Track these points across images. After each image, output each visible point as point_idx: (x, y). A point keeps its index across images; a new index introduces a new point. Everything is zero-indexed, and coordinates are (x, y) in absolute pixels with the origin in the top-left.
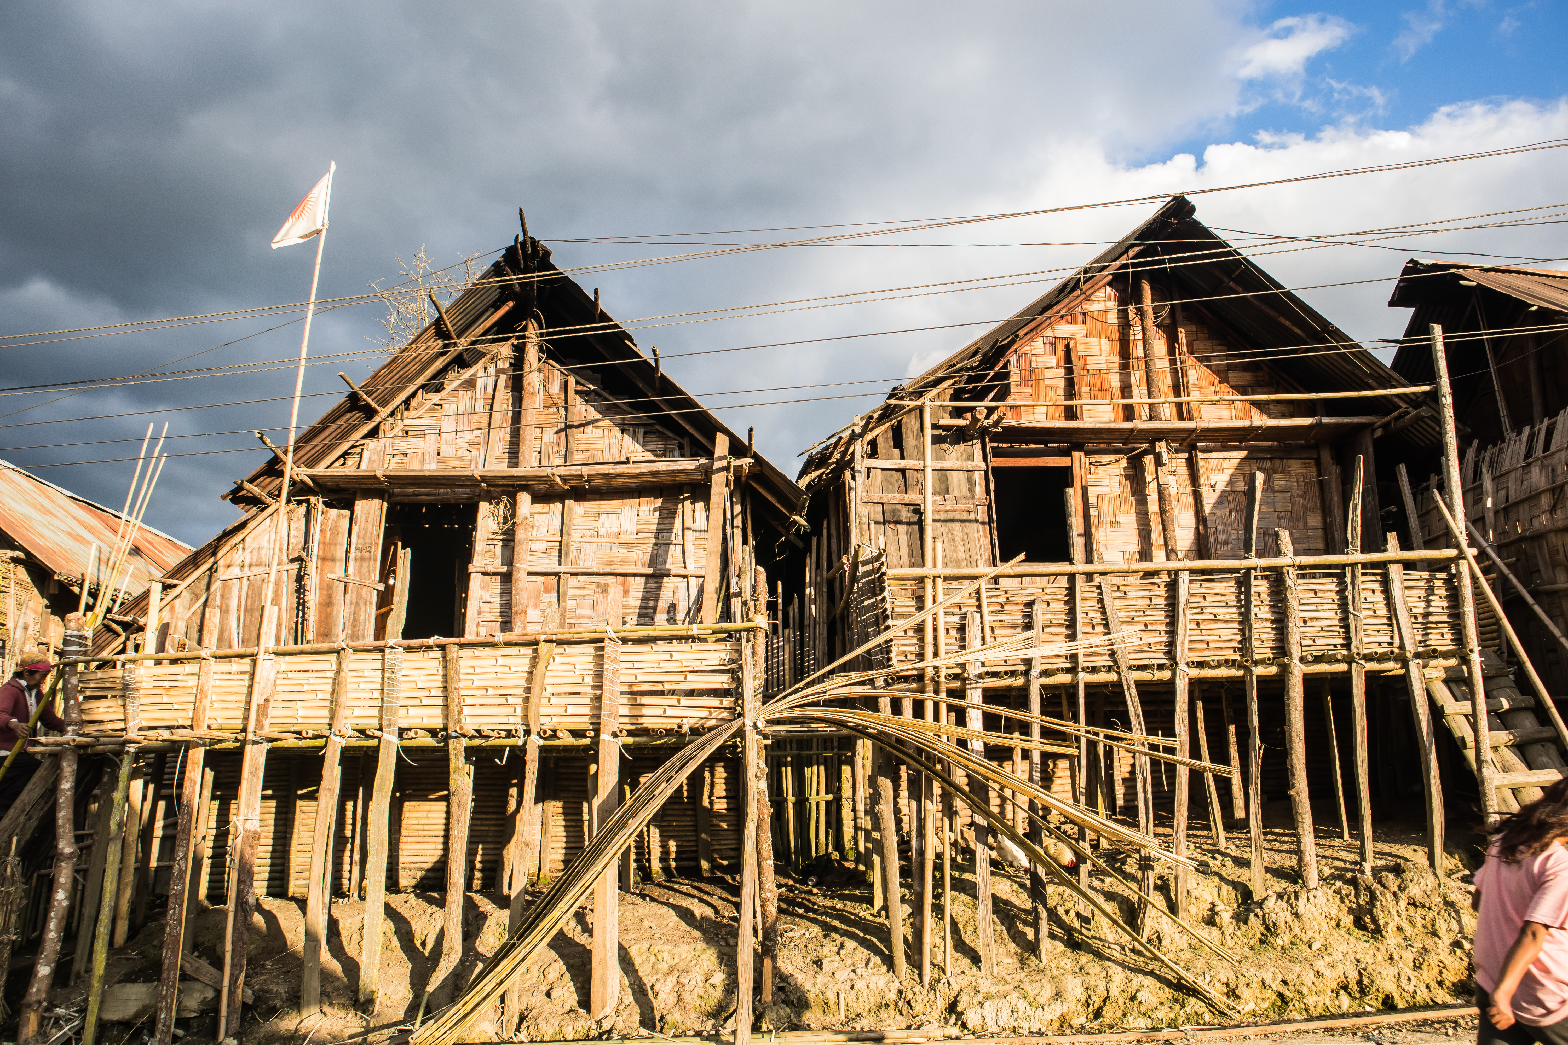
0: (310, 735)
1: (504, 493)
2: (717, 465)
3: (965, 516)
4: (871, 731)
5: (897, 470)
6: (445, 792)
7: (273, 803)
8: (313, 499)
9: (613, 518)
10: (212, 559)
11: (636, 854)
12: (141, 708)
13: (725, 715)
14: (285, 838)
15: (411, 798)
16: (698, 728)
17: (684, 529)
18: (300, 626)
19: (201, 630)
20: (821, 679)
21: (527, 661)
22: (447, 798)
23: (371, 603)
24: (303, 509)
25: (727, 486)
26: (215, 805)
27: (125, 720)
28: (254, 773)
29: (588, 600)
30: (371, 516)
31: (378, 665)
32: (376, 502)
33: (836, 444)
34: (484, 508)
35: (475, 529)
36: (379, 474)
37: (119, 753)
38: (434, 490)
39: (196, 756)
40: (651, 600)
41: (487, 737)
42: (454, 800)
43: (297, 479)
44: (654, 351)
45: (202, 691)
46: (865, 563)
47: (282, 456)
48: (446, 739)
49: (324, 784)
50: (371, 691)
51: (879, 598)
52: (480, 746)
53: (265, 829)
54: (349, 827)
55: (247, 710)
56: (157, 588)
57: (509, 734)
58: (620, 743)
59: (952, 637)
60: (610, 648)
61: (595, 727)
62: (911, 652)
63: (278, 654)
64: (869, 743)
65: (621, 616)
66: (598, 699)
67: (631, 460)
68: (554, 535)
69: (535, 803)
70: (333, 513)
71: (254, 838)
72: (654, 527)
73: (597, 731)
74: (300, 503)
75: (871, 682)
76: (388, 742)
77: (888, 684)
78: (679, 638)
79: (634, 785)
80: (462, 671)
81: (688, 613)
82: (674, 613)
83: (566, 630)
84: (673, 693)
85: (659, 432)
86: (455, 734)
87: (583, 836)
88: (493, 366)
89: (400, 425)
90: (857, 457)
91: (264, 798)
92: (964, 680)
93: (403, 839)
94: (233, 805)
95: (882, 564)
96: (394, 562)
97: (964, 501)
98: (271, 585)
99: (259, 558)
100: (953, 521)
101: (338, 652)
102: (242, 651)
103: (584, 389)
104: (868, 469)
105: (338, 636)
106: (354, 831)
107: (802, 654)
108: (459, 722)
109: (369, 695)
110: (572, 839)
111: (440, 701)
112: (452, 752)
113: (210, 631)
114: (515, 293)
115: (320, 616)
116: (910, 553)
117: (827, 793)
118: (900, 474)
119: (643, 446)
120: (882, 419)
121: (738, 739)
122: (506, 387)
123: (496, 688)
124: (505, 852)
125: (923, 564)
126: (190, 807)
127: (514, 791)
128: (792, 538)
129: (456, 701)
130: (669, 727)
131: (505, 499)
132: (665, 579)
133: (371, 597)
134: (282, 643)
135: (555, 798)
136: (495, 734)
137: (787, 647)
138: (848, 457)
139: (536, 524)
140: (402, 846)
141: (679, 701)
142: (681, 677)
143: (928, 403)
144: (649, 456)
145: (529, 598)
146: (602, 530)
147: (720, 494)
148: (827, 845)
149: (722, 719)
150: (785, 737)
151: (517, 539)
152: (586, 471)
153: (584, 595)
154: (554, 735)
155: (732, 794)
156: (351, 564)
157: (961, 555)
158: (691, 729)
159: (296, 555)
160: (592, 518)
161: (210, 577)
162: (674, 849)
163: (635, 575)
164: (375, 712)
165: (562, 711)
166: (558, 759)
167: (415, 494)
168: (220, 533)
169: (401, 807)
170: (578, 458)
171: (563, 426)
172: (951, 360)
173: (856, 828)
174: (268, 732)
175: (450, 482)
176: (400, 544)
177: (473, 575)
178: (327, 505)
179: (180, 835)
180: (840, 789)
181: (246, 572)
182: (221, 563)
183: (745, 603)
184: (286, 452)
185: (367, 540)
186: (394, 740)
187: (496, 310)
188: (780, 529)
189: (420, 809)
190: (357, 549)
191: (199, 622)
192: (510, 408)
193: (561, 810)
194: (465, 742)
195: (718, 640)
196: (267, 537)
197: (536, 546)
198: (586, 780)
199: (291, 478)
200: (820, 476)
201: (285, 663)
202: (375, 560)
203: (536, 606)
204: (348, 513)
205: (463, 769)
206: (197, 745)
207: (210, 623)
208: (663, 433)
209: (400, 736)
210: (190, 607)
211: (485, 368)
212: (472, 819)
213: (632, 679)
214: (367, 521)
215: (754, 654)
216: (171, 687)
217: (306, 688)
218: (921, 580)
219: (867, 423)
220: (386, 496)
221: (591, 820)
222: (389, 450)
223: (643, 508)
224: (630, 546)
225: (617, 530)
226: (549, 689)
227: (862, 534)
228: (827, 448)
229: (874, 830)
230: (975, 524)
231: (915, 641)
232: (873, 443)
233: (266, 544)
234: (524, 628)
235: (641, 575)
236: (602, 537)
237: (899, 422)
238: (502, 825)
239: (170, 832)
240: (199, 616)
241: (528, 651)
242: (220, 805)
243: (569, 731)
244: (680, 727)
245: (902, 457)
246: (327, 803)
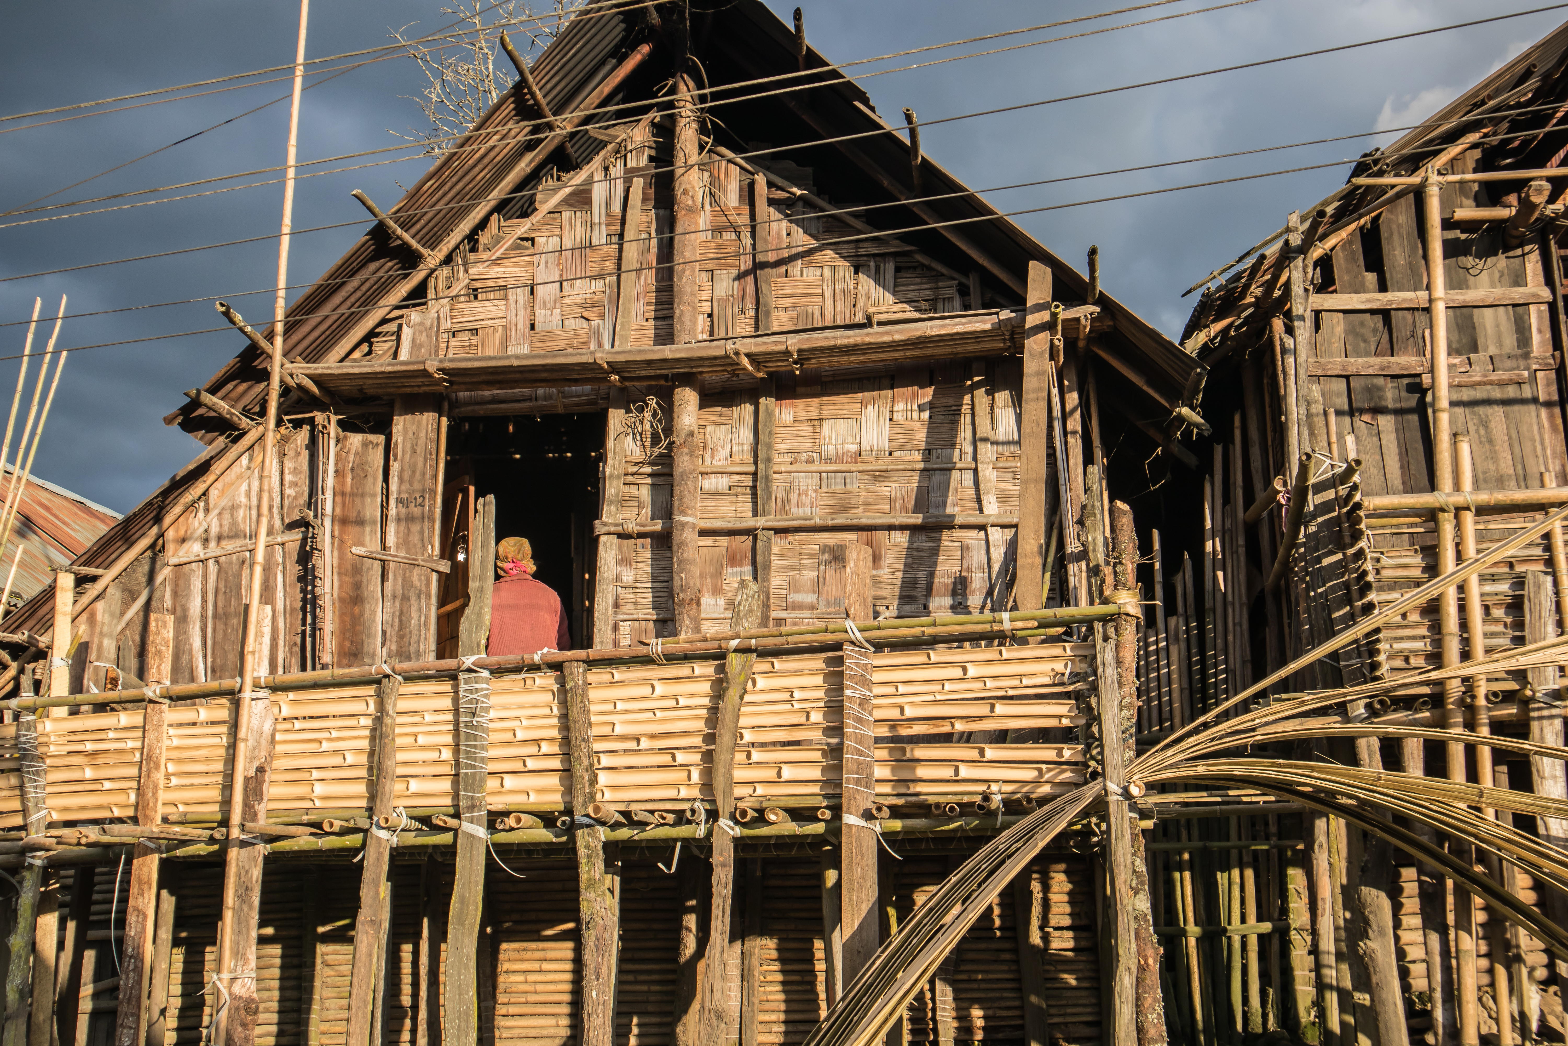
0: (336, 828)
1: (650, 391)
2: (1032, 320)
3: (1511, 392)
4: (1344, 801)
5: (1373, 312)
6: (571, 925)
7: (276, 950)
8: (320, 417)
9: (847, 427)
10: (155, 530)
11: (913, 1032)
12: (49, 789)
13: (1067, 775)
14: (299, 1011)
15: (513, 936)
16: (1019, 801)
17: (975, 442)
18: (308, 640)
19: (142, 653)
20: (1244, 707)
21: (706, 687)
22: (576, 937)
23: (428, 596)
24: (302, 436)
25: (1052, 358)
26: (179, 955)
27: (24, 811)
28: (243, 895)
29: (808, 576)
30: (422, 442)
31: (447, 702)
32: (428, 419)
33: (1255, 269)
34: (616, 418)
35: (602, 458)
36: (431, 366)
37: (17, 868)
38: (527, 391)
39: (145, 870)
40: (921, 572)
41: (643, 824)
42: (590, 939)
43: (291, 383)
44: (909, 118)
45: (149, 758)
46: (1320, 488)
47: (263, 343)
48: (571, 829)
49: (364, 915)
50: (437, 748)
51: (1350, 551)
52: (630, 840)
53: (265, 995)
54: (407, 990)
55: (228, 788)
56: (66, 581)
57: (681, 818)
58: (878, 829)
59: (1497, 621)
60: (853, 660)
61: (833, 802)
62: (1416, 652)
63: (275, 689)
64: (1338, 825)
65: (870, 600)
66: (835, 752)
67: (876, 318)
68: (742, 463)
69: (732, 940)
70: (356, 440)
71: (248, 1010)
72: (921, 440)
73: (837, 810)
74: (297, 424)
75: (1341, 709)
76: (471, 837)
77: (1373, 712)
78: (975, 638)
79: (905, 909)
80: (593, 708)
81: (990, 593)
82: (964, 595)
83: (772, 628)
84: (968, 738)
85: (923, 265)
86: (586, 820)
87: (815, 1000)
88: (620, 164)
89: (464, 279)
90: (1297, 289)
91: (263, 940)
92: (1525, 703)
93: (501, 1010)
94: (210, 954)
95: (1355, 487)
96: (464, 523)
97: (1509, 363)
98: (258, 570)
99: (234, 523)
100: (1488, 402)
101: (378, 682)
102: (214, 685)
103: (783, 195)
104: (1317, 313)
105: (374, 655)
106: (415, 996)
107: (1203, 661)
108: (592, 798)
109: (434, 755)
110: (796, 1006)
111: (556, 764)
112: (582, 852)
113: (159, 653)
114: (652, 28)
115: (342, 621)
116: (1405, 467)
117: (1260, 919)
118: (1379, 319)
119: (895, 294)
120: (1341, 217)
121: (1094, 820)
122: (645, 200)
123: (653, 736)
124: (679, 1029)
125: (1433, 486)
126: (139, 958)
127: (691, 921)
128: (1175, 449)
129: (586, 762)
130: (966, 799)
131: (653, 402)
132: (946, 534)
133: (428, 584)
134: (280, 671)
135: (763, 932)
136: (655, 819)
137: (1174, 651)
138: (1277, 293)
139: (710, 444)
140: (500, 1022)
141: (982, 752)
142: (985, 710)
143: (1434, 178)
144: (906, 311)
145: (702, 576)
146: (828, 450)
147: (1040, 373)
148: (1265, 1016)
149: (1062, 784)
150: (1181, 814)
151: (677, 471)
152: (794, 343)
153: (801, 567)
154: (761, 818)
155: (1084, 922)
156: (391, 528)
157: (1506, 465)
158: (1006, 802)
159: (296, 516)
160: (808, 429)
161: (153, 560)
162: (980, 1023)
163: (890, 528)
164: (446, 785)
165: (771, 774)
166: (767, 863)
167: (495, 400)
168: (166, 483)
169: (495, 952)
170: (779, 320)
171: (750, 265)
172: (1476, 93)
173: (1321, 986)
174: (263, 823)
175: (555, 376)
176: (472, 489)
177: (603, 539)
178: (346, 426)
179: (124, 1008)
180: (1284, 911)
181: (213, 549)
182: (170, 534)
183: (1094, 571)
184: (270, 337)
185: (417, 486)
186: (481, 832)
187: (620, 62)
188: (1152, 433)
189: (528, 955)
190: (399, 501)
191: (137, 638)
192: (653, 234)
193: (774, 954)
194: (603, 834)
195: (1049, 640)
196: (244, 487)
197: (711, 483)
198: (819, 898)
199: (282, 381)
200: (1225, 331)
201: (287, 704)
202: (432, 519)
203: (717, 591)
204: (381, 438)
205: (601, 881)
206: (146, 851)
207: (159, 639)
208: (929, 268)
209: (491, 826)
210: (122, 614)
211: (606, 169)
212: (620, 971)
213: (895, 714)
214: (414, 451)
215: (1119, 662)
216: (96, 753)
217: (326, 746)
218: (1432, 515)
219: (1314, 226)
220: (446, 406)
221: (830, 971)
222: (446, 324)
223: (899, 407)
224: (880, 476)
225: (854, 448)
226: (748, 737)
227: (1312, 434)
228: (1238, 277)
229: (1356, 988)
230: (1533, 407)
231: (1423, 631)
232: (1325, 264)
233: (243, 500)
234: (697, 629)
235: (902, 528)
236: (829, 461)
237: (1376, 220)
238: (673, 982)
239: (105, 1004)
240: (138, 628)
241: (706, 669)
242: (187, 954)
243: (786, 810)
244: (986, 798)
245: (1383, 287)
246: (370, 947)
